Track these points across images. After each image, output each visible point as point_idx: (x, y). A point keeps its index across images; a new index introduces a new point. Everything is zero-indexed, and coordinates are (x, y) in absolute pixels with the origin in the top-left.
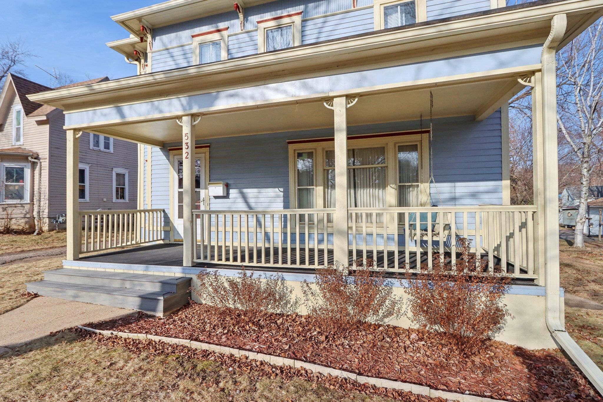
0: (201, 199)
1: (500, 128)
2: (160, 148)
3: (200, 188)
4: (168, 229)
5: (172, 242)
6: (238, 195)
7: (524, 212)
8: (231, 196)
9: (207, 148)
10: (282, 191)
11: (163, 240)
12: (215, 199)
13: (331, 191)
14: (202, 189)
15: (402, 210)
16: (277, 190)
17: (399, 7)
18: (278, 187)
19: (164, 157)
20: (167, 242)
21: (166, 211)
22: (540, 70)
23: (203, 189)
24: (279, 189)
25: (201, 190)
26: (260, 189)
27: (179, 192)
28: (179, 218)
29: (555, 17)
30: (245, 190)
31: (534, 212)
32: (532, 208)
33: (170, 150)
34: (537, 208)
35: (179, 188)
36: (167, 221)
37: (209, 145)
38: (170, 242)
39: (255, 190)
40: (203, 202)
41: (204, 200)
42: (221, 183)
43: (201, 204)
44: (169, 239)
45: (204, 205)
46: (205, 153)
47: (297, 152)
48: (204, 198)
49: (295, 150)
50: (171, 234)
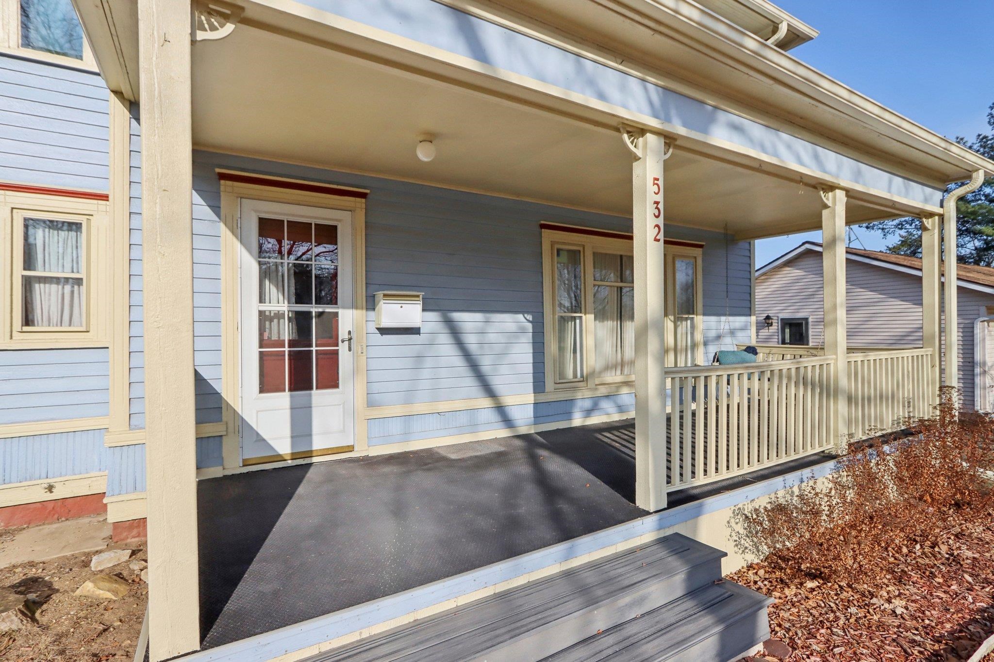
0: (343, 334)
3: (336, 303)
4: (211, 429)
6: (440, 327)
9: (358, 199)
10: (531, 319)
12: (382, 334)
14: (344, 307)
16: (520, 317)
18: (523, 313)
23: (348, 308)
24: (526, 315)
25: (341, 312)
26: (488, 315)
27: (261, 312)
28: (262, 391)
30: (457, 316)
33: (223, 177)
35: (260, 302)
37: (366, 191)
38: (229, 472)
39: (478, 316)
40: (346, 343)
41: (350, 339)
42: (418, 296)
43: (343, 348)
44: (220, 461)
45: (350, 350)
46: (354, 211)
47: (556, 246)
48: (350, 333)
49: (553, 244)
50: (228, 445)
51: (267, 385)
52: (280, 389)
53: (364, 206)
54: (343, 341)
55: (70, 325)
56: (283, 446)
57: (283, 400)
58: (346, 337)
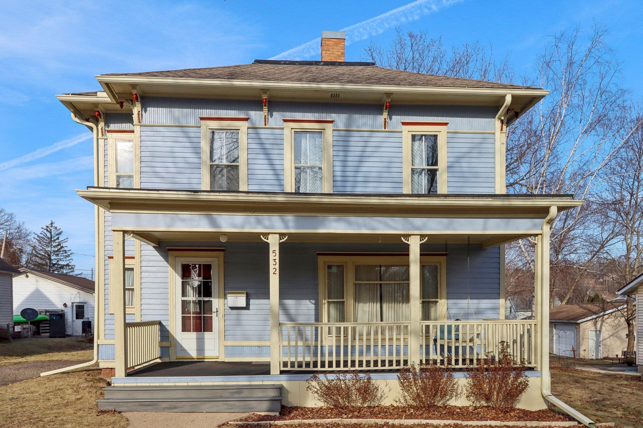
0: (214, 310)
1: (499, 256)
2: (154, 247)
3: (211, 296)
4: (165, 344)
5: (173, 359)
7: (530, 324)
8: (251, 307)
9: (221, 252)
10: (314, 302)
11: (160, 358)
12: (232, 310)
13: (358, 304)
14: (214, 298)
15: (427, 323)
16: (307, 301)
17: (424, 137)
18: (309, 299)
19: (161, 258)
20: (166, 360)
21: (164, 323)
22: (541, 234)
23: (216, 298)
24: (311, 301)
25: (213, 300)
27: (183, 301)
28: (183, 331)
29: (552, 207)
31: (535, 324)
32: (535, 322)
33: (169, 250)
34: (537, 322)
35: (182, 296)
36: (165, 334)
37: (224, 248)
38: (171, 361)
40: (215, 313)
41: (217, 311)
42: (244, 293)
43: (214, 315)
44: (169, 356)
45: (217, 316)
46: (219, 257)
47: (327, 264)
48: (217, 309)
49: (325, 263)
50: (171, 350)
51: (185, 328)
52: (189, 331)
53: (223, 255)
54: (214, 313)
55: (132, 305)
56: (193, 354)
57: (193, 335)
58: (215, 310)
